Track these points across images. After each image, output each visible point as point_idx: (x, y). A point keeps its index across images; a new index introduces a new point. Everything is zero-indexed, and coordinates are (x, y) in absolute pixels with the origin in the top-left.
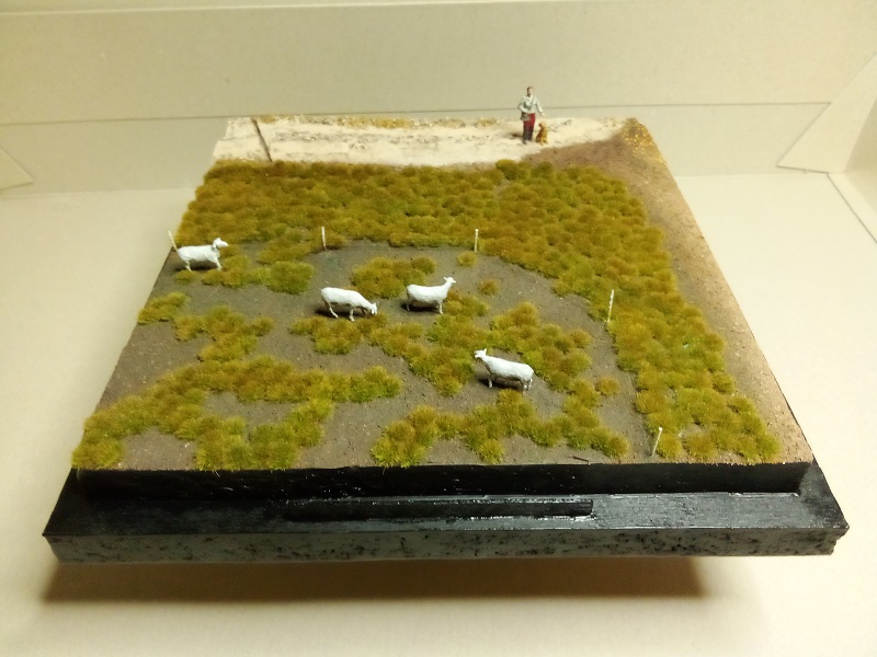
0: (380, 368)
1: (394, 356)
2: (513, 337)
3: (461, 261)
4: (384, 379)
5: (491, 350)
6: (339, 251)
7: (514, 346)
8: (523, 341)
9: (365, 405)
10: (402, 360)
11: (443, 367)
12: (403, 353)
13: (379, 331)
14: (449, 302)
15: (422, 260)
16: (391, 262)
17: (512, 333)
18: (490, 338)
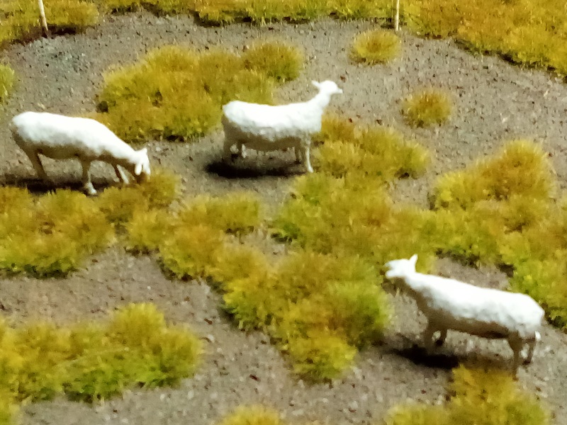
0: (146, 310)
1: (186, 278)
2: (488, 224)
3: (362, 52)
4: (155, 337)
5: (433, 258)
6: (76, 37)
7: (492, 248)
8: (514, 236)
9: (102, 407)
10: (207, 289)
11: (307, 304)
12: (209, 270)
13: (152, 217)
14: (329, 144)
15: (268, 51)
16: (195, 57)
17: (485, 215)
18: (429, 231)
